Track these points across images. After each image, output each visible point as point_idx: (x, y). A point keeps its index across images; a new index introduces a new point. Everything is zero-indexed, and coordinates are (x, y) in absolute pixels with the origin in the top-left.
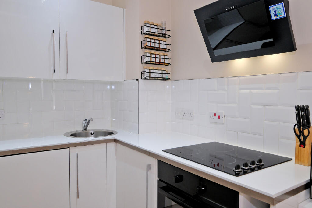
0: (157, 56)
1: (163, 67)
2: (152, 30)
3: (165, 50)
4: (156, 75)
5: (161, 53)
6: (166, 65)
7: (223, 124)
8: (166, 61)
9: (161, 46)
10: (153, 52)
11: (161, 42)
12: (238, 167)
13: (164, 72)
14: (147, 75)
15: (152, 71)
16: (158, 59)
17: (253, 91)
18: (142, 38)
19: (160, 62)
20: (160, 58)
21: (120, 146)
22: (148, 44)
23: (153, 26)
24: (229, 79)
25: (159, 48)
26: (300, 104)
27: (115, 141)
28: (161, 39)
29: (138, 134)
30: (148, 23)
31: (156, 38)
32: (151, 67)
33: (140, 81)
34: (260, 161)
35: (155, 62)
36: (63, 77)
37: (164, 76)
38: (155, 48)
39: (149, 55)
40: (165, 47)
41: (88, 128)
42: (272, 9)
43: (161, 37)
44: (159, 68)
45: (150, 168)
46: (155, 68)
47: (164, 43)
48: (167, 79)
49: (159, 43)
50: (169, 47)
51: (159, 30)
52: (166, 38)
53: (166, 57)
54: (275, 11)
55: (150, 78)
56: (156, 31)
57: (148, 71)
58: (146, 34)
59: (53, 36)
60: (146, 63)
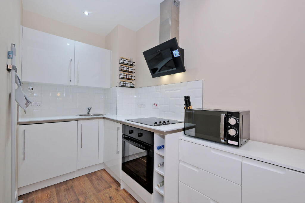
0: (127, 75)
1: (131, 81)
2: (125, 62)
3: (132, 72)
4: (127, 85)
5: (130, 74)
6: (133, 80)
7: (158, 108)
8: (133, 78)
9: (130, 70)
10: (125, 73)
11: (130, 68)
12: (156, 123)
13: (131, 83)
14: (122, 84)
15: (124, 82)
16: (128, 77)
17: (171, 91)
18: (120, 65)
19: (129, 78)
20: (129, 76)
21: (106, 120)
22: (123, 69)
23: (125, 60)
24: (161, 86)
25: (129, 71)
26: (186, 96)
27: (104, 118)
28: (130, 66)
29: (117, 115)
30: (123, 58)
31: (127, 66)
32: (124, 80)
33: (118, 88)
34: (168, 121)
35: (126, 78)
36: (76, 84)
37: (131, 85)
38: (126, 71)
39: (123, 74)
40: (132, 71)
41: (90, 113)
42: (174, 52)
43: (130, 65)
44: (128, 81)
45: (119, 129)
46: (126, 81)
47: (131, 69)
48: (133, 87)
49: (129, 69)
50: (134, 71)
51: (129, 62)
52: (133, 66)
53: (132, 76)
54: (175, 53)
55: (123, 86)
56: (127, 62)
57: (122, 82)
58: (121, 63)
59: (71, 63)
60: (121, 78)
